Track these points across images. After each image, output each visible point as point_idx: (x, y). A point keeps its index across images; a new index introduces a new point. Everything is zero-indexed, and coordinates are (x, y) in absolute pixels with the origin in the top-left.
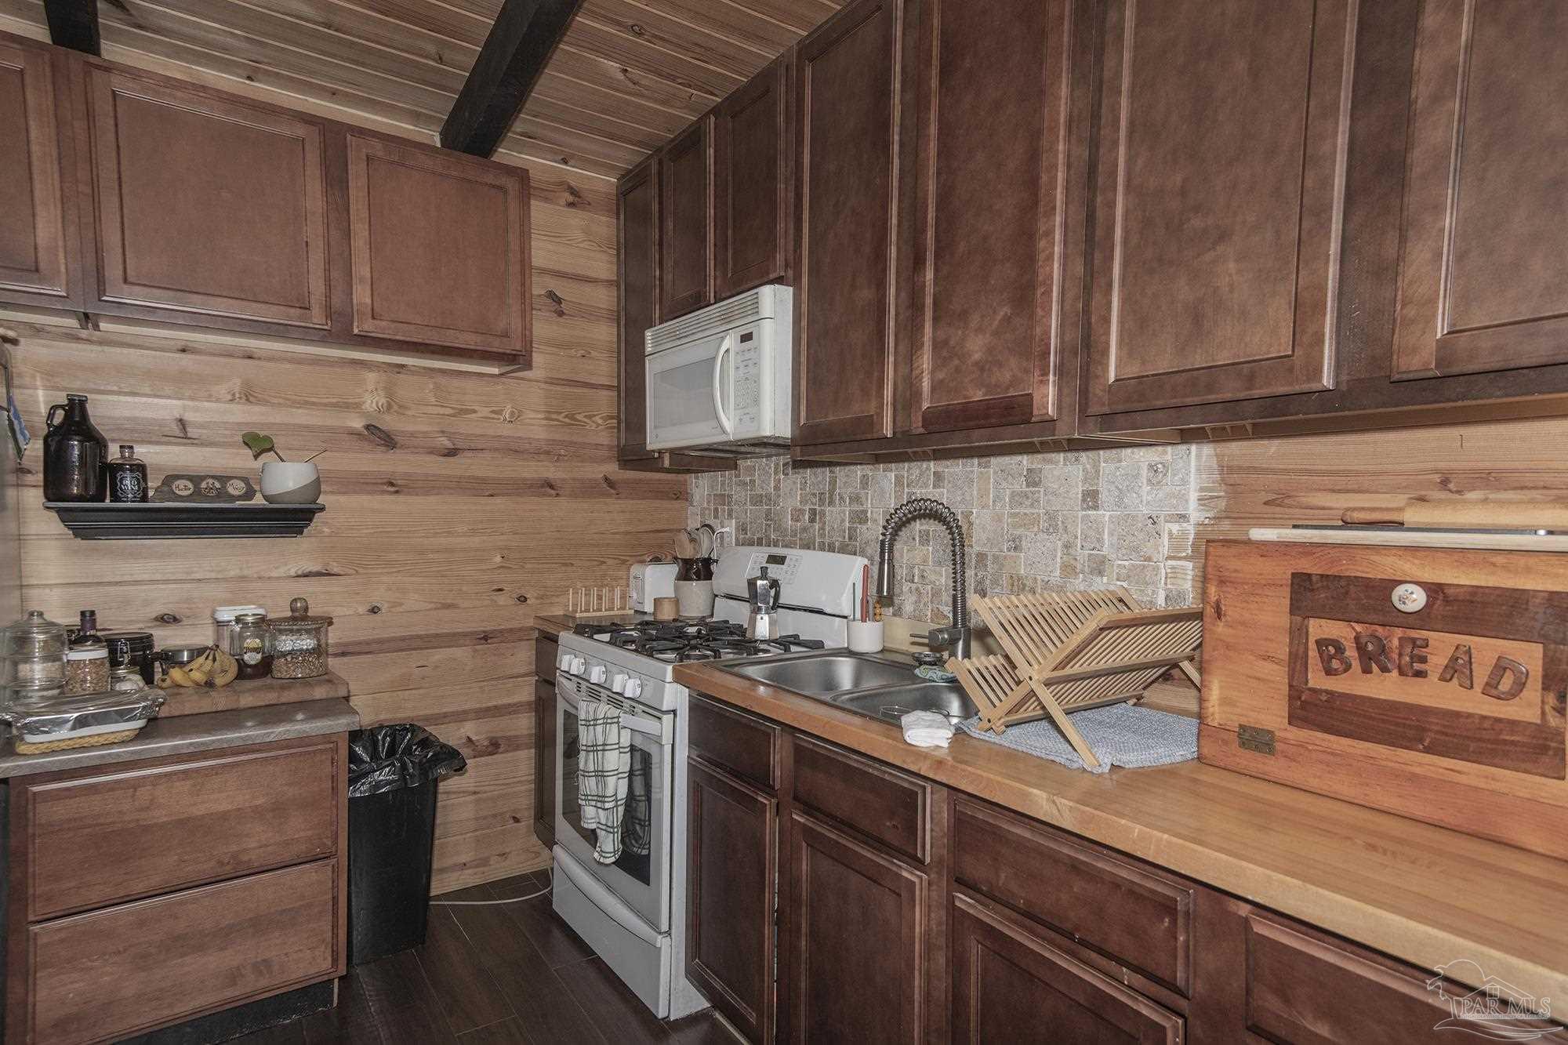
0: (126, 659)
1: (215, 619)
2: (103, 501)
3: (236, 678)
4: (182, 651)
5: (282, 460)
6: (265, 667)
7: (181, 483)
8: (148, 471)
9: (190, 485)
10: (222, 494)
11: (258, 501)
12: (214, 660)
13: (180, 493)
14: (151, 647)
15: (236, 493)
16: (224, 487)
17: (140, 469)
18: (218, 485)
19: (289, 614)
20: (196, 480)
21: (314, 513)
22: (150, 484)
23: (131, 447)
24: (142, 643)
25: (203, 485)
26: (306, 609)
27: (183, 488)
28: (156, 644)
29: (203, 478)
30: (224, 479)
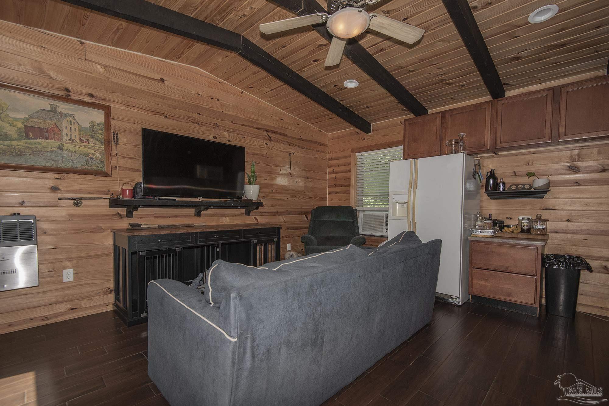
0: (498, 225)
1: (518, 218)
2: (496, 191)
3: (521, 232)
4: (511, 225)
5: (538, 178)
6: (529, 231)
7: (513, 186)
8: (506, 184)
9: (515, 187)
10: (523, 188)
11: (532, 190)
12: (516, 227)
13: (513, 189)
14: (503, 223)
15: (527, 188)
16: (524, 187)
17: (504, 184)
18: (522, 186)
19: (536, 218)
20: (517, 185)
21: (547, 192)
22: (506, 187)
23: (503, 179)
24: (502, 222)
25: (519, 186)
26: (541, 217)
27: (514, 187)
28: (505, 223)
29: (519, 185)
30: (524, 185)
